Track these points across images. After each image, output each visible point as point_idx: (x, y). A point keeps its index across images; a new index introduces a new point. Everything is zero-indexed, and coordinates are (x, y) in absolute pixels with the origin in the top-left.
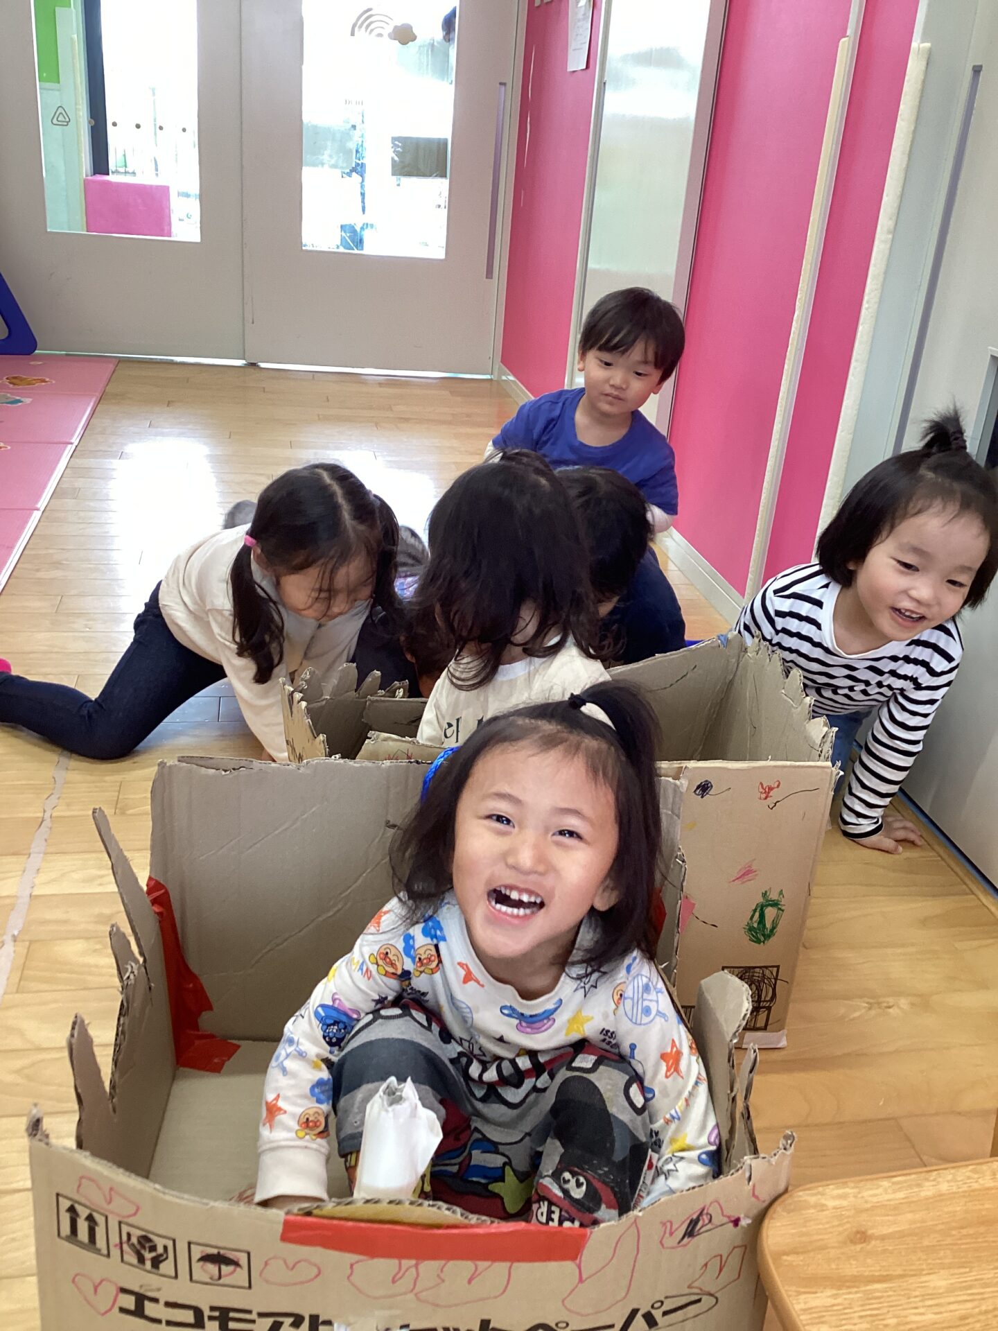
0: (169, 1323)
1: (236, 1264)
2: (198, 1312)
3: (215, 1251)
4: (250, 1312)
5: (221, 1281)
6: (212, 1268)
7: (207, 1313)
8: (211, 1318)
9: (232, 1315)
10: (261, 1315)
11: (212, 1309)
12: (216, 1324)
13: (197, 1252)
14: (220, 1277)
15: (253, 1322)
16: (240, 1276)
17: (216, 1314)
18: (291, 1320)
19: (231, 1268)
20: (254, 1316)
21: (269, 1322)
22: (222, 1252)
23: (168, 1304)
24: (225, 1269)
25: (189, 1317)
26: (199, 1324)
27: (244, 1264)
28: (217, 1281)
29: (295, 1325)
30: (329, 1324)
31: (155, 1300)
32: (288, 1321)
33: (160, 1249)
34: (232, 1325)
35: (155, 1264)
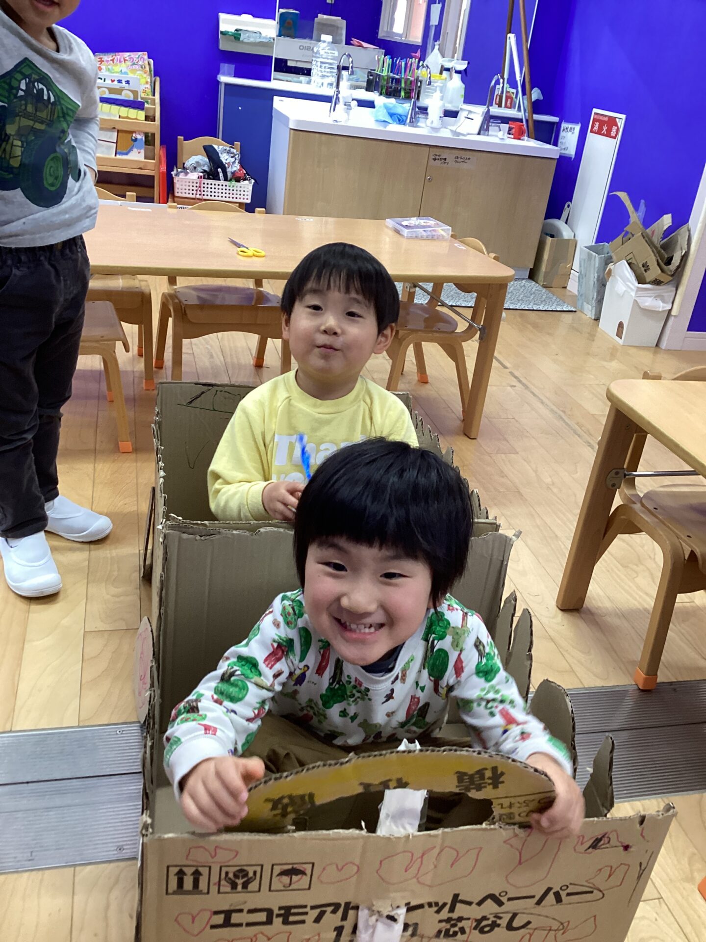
0: (248, 925)
1: (303, 873)
2: (270, 912)
3: (290, 867)
4: (305, 907)
5: (292, 886)
6: (286, 879)
7: (276, 911)
8: (278, 916)
9: (293, 911)
10: (313, 908)
11: (280, 908)
12: (281, 919)
13: (277, 870)
14: (290, 884)
15: (306, 913)
16: (305, 880)
17: (282, 912)
18: (332, 908)
19: (299, 876)
20: (308, 909)
21: (318, 911)
22: (295, 866)
23: (250, 911)
24: (295, 878)
25: (262, 917)
26: (269, 921)
27: (308, 872)
28: (287, 888)
29: (334, 912)
30: (357, 908)
31: (241, 911)
32: (330, 909)
33: (251, 874)
34: (292, 919)
35: (245, 886)
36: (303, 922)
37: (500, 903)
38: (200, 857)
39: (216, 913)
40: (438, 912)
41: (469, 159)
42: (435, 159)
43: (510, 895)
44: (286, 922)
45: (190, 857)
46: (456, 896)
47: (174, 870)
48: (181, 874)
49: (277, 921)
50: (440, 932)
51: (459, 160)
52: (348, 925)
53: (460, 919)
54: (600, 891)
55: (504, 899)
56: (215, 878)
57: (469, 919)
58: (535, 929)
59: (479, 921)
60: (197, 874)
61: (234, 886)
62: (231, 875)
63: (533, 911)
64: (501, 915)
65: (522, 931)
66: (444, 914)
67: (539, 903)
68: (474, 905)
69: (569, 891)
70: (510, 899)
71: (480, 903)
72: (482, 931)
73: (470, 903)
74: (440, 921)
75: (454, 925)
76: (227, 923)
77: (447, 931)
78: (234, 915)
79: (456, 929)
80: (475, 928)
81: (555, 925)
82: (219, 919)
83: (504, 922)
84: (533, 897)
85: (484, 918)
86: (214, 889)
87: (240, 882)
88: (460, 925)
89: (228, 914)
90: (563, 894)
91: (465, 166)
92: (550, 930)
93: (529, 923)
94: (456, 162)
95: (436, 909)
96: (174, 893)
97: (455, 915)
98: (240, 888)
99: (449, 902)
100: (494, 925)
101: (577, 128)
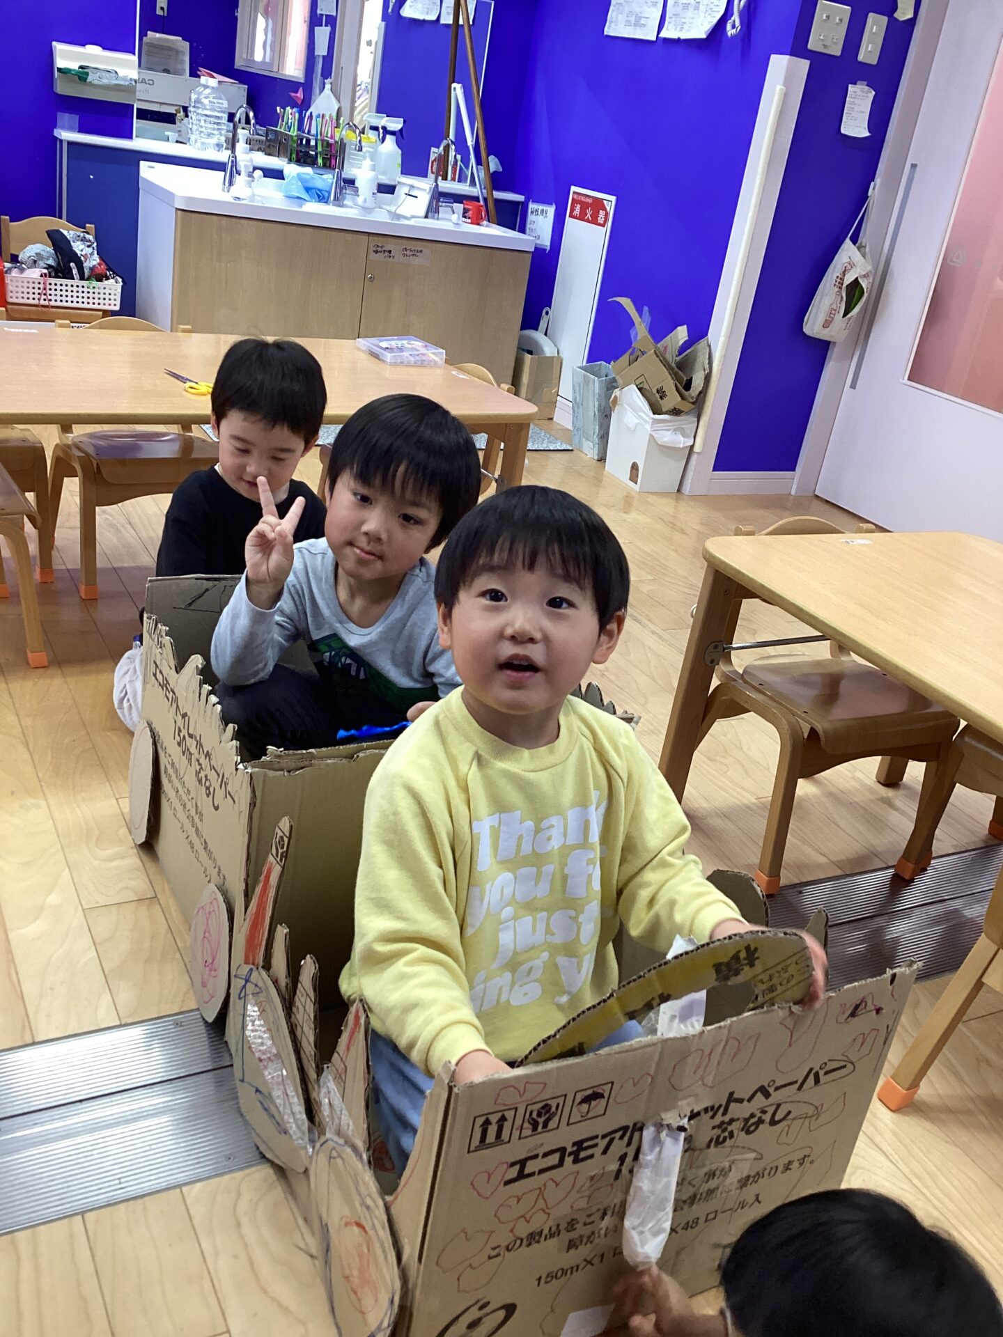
0: (540, 1172)
1: (602, 1096)
2: (562, 1152)
3: (589, 1092)
4: (597, 1137)
5: (590, 1115)
6: (585, 1107)
7: (569, 1149)
8: (570, 1154)
9: (586, 1144)
10: (604, 1137)
11: (573, 1145)
12: (572, 1158)
13: (579, 1097)
14: (588, 1112)
15: (596, 1145)
16: (603, 1104)
17: (575, 1148)
18: (620, 1134)
19: (597, 1101)
20: (599, 1140)
21: (607, 1140)
22: (595, 1089)
23: (545, 1155)
24: (593, 1103)
25: (554, 1159)
26: (561, 1163)
27: (606, 1095)
28: (585, 1118)
29: (621, 1138)
30: (641, 1129)
31: (536, 1156)
32: (618, 1135)
33: (553, 1109)
34: (583, 1155)
35: (545, 1125)
36: (592, 1156)
37: (767, 1095)
38: (510, 1098)
39: (513, 1164)
40: (712, 1117)
41: (421, 251)
42: (376, 252)
43: (778, 1084)
44: (576, 1161)
45: (499, 1101)
46: (731, 1094)
47: (480, 1121)
48: (487, 1122)
49: (569, 1160)
50: (711, 1141)
51: (408, 253)
52: (631, 1152)
53: (732, 1121)
54: (852, 1063)
55: (771, 1090)
56: (518, 1122)
57: (738, 1119)
58: (794, 1119)
59: (747, 1120)
60: (503, 1119)
61: (535, 1126)
62: (534, 1115)
63: (795, 1098)
64: (766, 1109)
65: (784, 1124)
66: (719, 1118)
67: (800, 1088)
68: (745, 1103)
69: (827, 1068)
70: (777, 1089)
71: (749, 1100)
72: (748, 1132)
73: (741, 1101)
74: (714, 1128)
75: (725, 1130)
76: (521, 1176)
77: (718, 1137)
78: (529, 1163)
79: (726, 1134)
80: (742, 1130)
81: (811, 1110)
82: (514, 1172)
83: (767, 1117)
84: (796, 1082)
85: (752, 1116)
86: (516, 1134)
87: (541, 1120)
88: (730, 1128)
89: (523, 1163)
90: (821, 1073)
91: (415, 261)
92: (806, 1118)
93: (789, 1112)
94: (404, 255)
95: (710, 1114)
96: (477, 1149)
97: (727, 1118)
98: (540, 1129)
99: (724, 1104)
100: (761, 1121)
101: (551, 210)
